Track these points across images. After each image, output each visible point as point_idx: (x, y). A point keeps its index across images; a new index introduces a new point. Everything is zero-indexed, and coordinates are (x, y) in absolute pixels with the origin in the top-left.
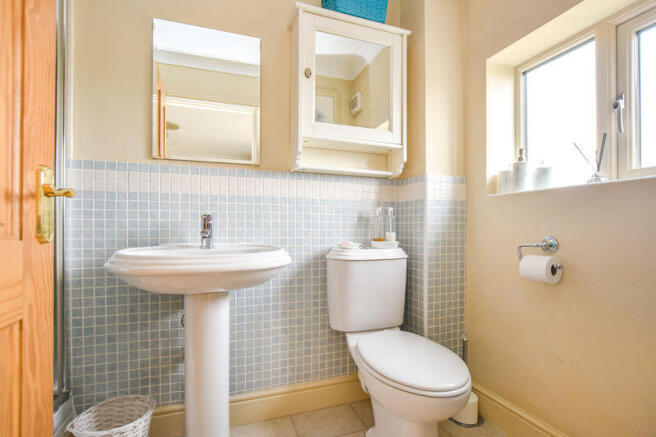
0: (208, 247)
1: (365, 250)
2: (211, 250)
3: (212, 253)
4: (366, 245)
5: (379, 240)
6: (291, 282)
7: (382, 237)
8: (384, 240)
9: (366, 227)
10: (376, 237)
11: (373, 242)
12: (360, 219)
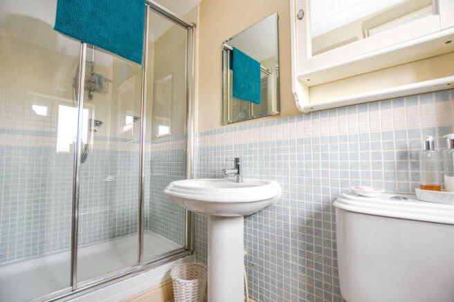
0: (238, 181)
1: (402, 202)
2: (240, 184)
3: (241, 187)
4: (406, 194)
5: (429, 188)
6: (309, 223)
7: (437, 183)
8: (438, 188)
9: (415, 165)
10: (424, 183)
11: (418, 191)
12: (404, 155)
